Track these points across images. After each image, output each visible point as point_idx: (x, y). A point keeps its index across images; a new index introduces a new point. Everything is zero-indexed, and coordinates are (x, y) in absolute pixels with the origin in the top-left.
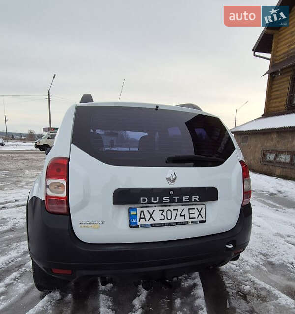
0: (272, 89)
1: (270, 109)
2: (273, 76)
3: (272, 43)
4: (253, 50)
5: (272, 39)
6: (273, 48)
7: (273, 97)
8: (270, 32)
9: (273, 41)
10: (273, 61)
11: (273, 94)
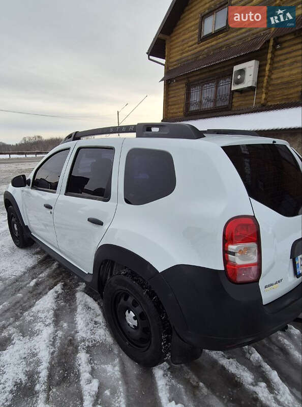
0: (169, 95)
1: (168, 115)
2: (169, 82)
3: (165, 49)
4: (147, 53)
5: (165, 44)
6: (166, 55)
7: (170, 103)
8: (163, 37)
9: (166, 47)
10: (167, 67)
11: (170, 100)
